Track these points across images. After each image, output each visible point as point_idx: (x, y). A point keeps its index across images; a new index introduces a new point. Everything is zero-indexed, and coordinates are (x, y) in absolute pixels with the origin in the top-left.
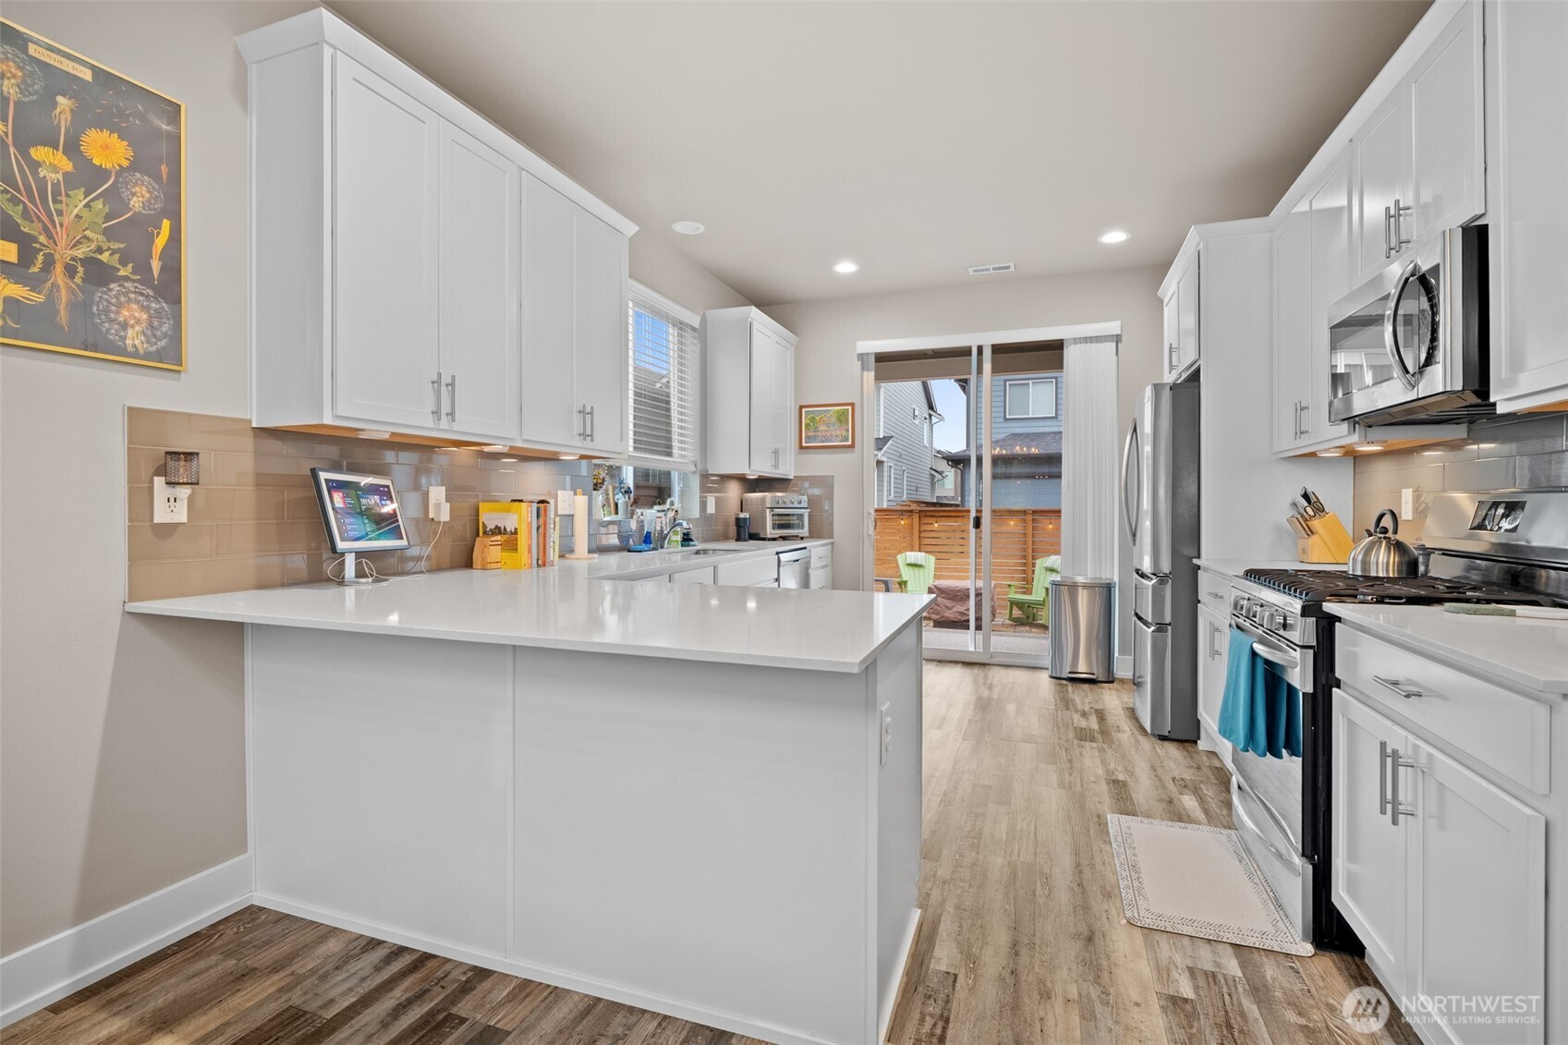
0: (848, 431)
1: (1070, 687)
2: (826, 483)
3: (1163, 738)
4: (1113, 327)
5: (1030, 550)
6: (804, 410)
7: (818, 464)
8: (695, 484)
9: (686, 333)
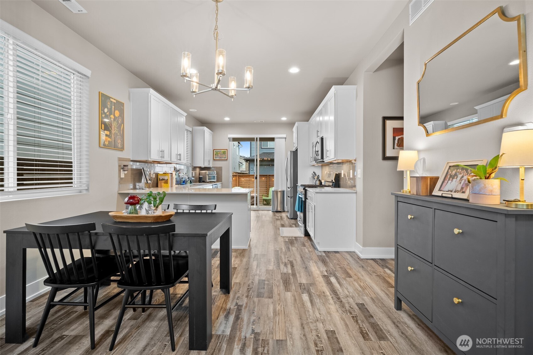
0: (226, 156)
1: (276, 213)
2: (220, 168)
3: (292, 219)
4: (284, 136)
5: (268, 186)
6: (215, 150)
7: (218, 164)
8: (191, 169)
9: (189, 132)
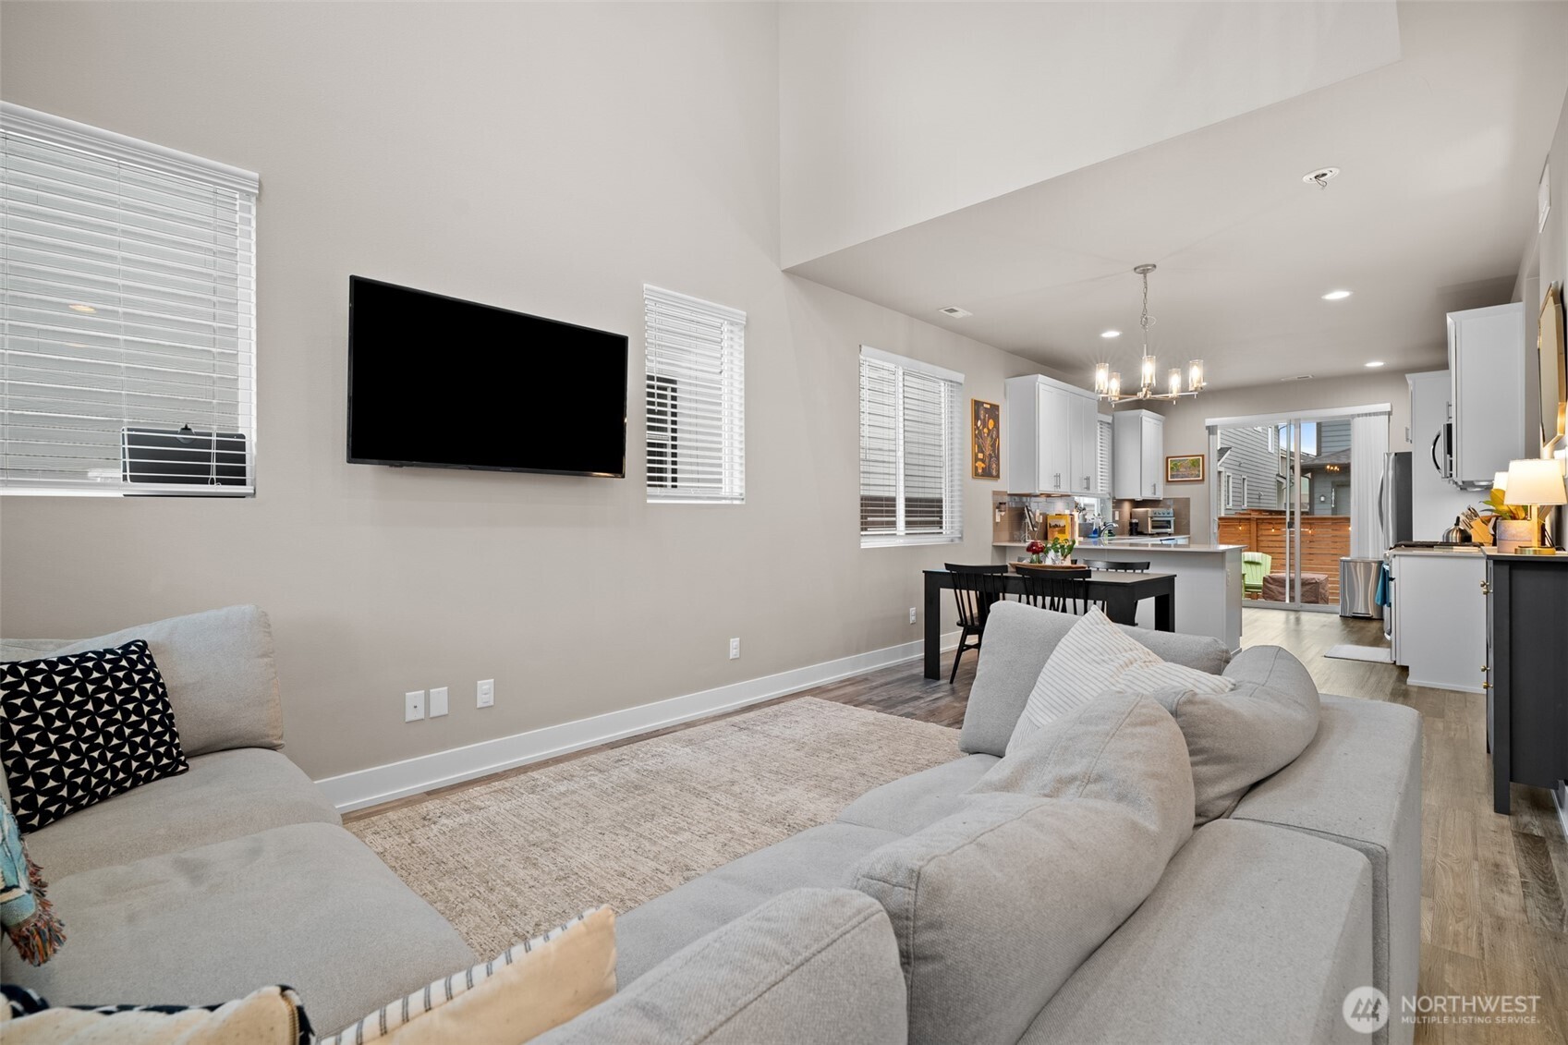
0: (1199, 471)
1: (1351, 620)
2: (1185, 502)
4: (1386, 407)
6: (1169, 459)
7: (1180, 491)
8: (1110, 505)
9: (1105, 426)
